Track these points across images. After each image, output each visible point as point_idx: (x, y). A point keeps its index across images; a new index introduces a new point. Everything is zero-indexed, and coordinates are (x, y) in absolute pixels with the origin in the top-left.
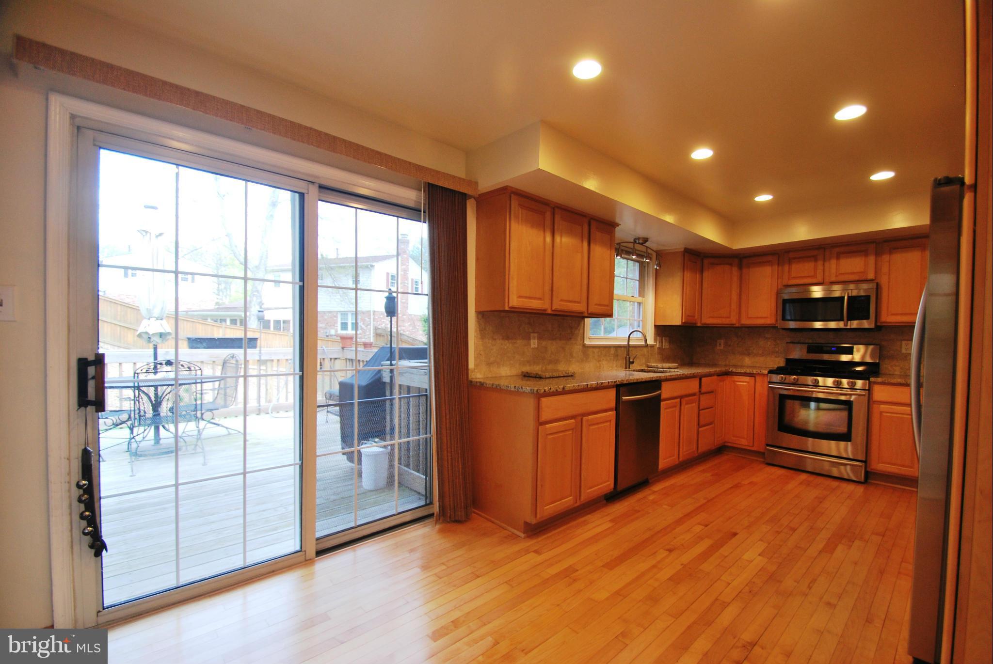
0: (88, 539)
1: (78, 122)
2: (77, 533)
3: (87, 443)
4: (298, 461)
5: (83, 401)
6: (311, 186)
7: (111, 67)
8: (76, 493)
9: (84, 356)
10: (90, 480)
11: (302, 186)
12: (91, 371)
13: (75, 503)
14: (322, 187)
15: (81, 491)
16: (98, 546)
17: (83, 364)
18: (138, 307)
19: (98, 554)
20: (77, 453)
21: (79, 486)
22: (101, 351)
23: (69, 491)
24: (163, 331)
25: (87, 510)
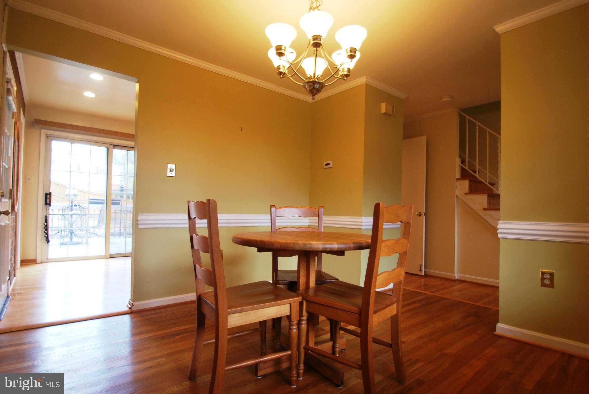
0: (45, 238)
1: (47, 135)
2: (43, 236)
3: (46, 214)
4: (105, 228)
5: (46, 204)
6: (111, 146)
7: (55, 123)
8: (44, 226)
9: (47, 193)
10: (47, 231)
11: (108, 146)
12: (48, 196)
13: (43, 229)
14: (114, 145)
15: (45, 226)
16: (48, 241)
17: (46, 194)
18: (66, 185)
19: (48, 243)
20: (44, 217)
21: (44, 224)
22: (51, 192)
23: (42, 225)
24: (75, 194)
25: (46, 231)
